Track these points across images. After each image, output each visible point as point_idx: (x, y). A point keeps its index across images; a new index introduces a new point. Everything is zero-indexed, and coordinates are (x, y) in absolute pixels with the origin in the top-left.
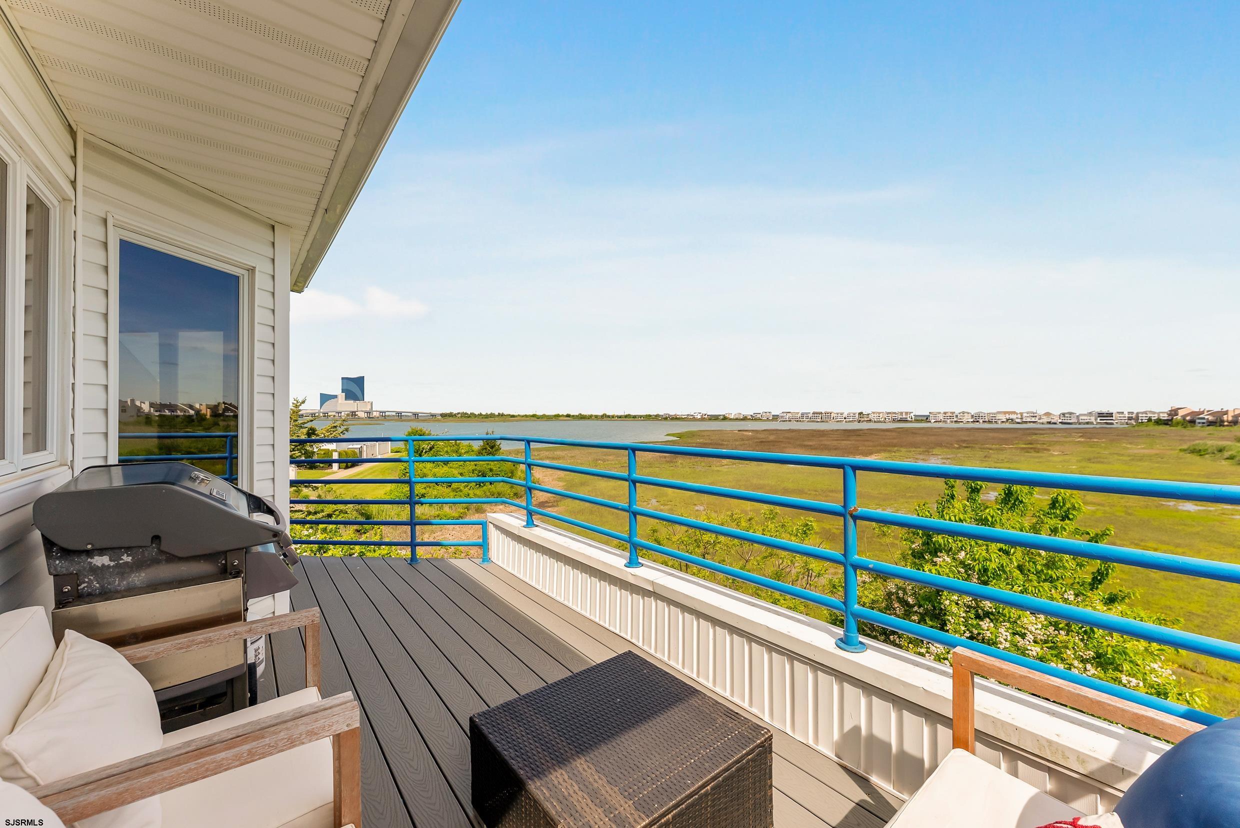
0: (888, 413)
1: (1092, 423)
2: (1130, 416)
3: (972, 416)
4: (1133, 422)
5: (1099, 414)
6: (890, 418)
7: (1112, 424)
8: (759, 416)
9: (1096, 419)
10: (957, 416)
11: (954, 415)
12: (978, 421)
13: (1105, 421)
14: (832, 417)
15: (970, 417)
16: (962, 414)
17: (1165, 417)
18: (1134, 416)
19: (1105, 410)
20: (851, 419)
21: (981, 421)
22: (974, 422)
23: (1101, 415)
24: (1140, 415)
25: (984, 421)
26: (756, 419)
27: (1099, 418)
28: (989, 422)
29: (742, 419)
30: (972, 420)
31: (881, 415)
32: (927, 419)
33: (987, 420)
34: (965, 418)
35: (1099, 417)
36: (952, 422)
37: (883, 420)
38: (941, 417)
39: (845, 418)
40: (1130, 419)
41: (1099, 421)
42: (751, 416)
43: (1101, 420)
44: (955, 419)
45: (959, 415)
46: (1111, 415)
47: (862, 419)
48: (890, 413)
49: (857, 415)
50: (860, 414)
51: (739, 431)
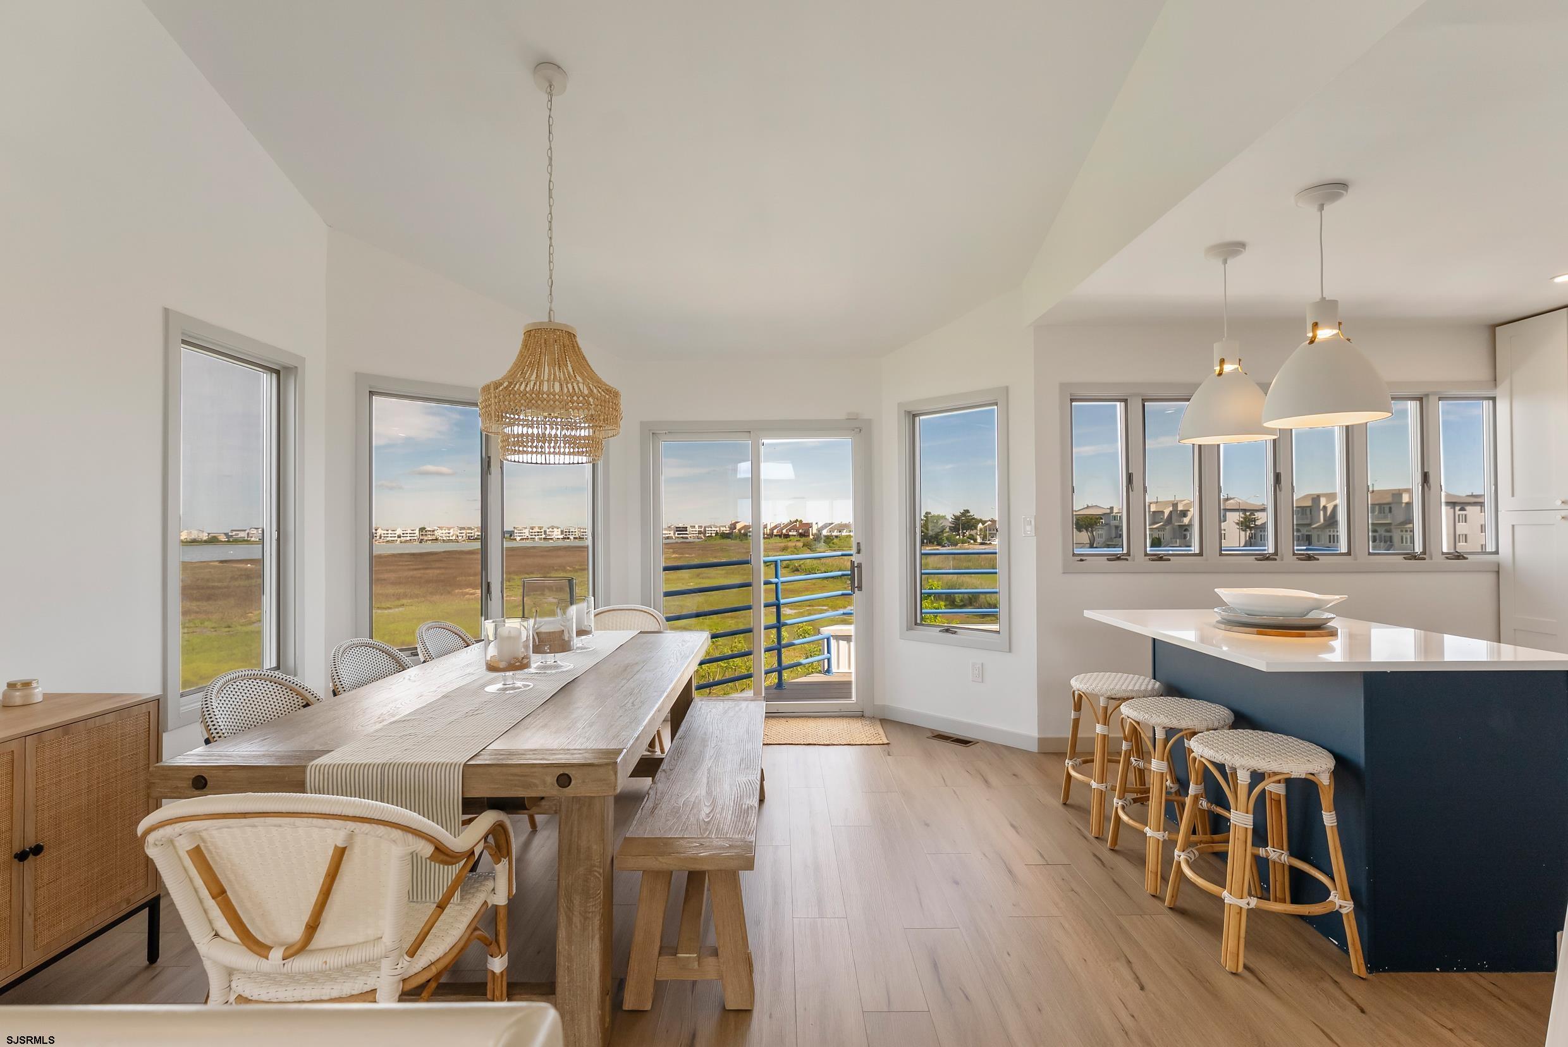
0: (462, 529)
1: (671, 538)
2: (700, 529)
3: (562, 532)
4: (702, 536)
5: (677, 528)
6: (464, 535)
7: (687, 538)
8: (242, 535)
9: (674, 534)
10: (545, 532)
11: (542, 530)
12: (568, 538)
13: (681, 536)
14: (378, 535)
15: (559, 533)
16: (551, 530)
17: (727, 530)
18: (702, 529)
19: (681, 525)
20: (408, 538)
21: (572, 537)
22: (564, 538)
23: (678, 529)
24: (707, 529)
25: (574, 538)
26: (237, 541)
27: (677, 533)
28: (580, 538)
29: (206, 542)
30: (562, 537)
31: (451, 531)
32: (511, 536)
33: (577, 536)
34: (555, 533)
35: (677, 531)
36: (540, 539)
37: (454, 538)
38: (526, 533)
39: (399, 537)
40: (700, 532)
41: (676, 535)
42: (226, 534)
43: (678, 534)
44: (544, 536)
45: (548, 530)
46: (685, 529)
47: (426, 538)
48: (464, 528)
49: (417, 532)
50: (422, 529)
51: (222, 562)
